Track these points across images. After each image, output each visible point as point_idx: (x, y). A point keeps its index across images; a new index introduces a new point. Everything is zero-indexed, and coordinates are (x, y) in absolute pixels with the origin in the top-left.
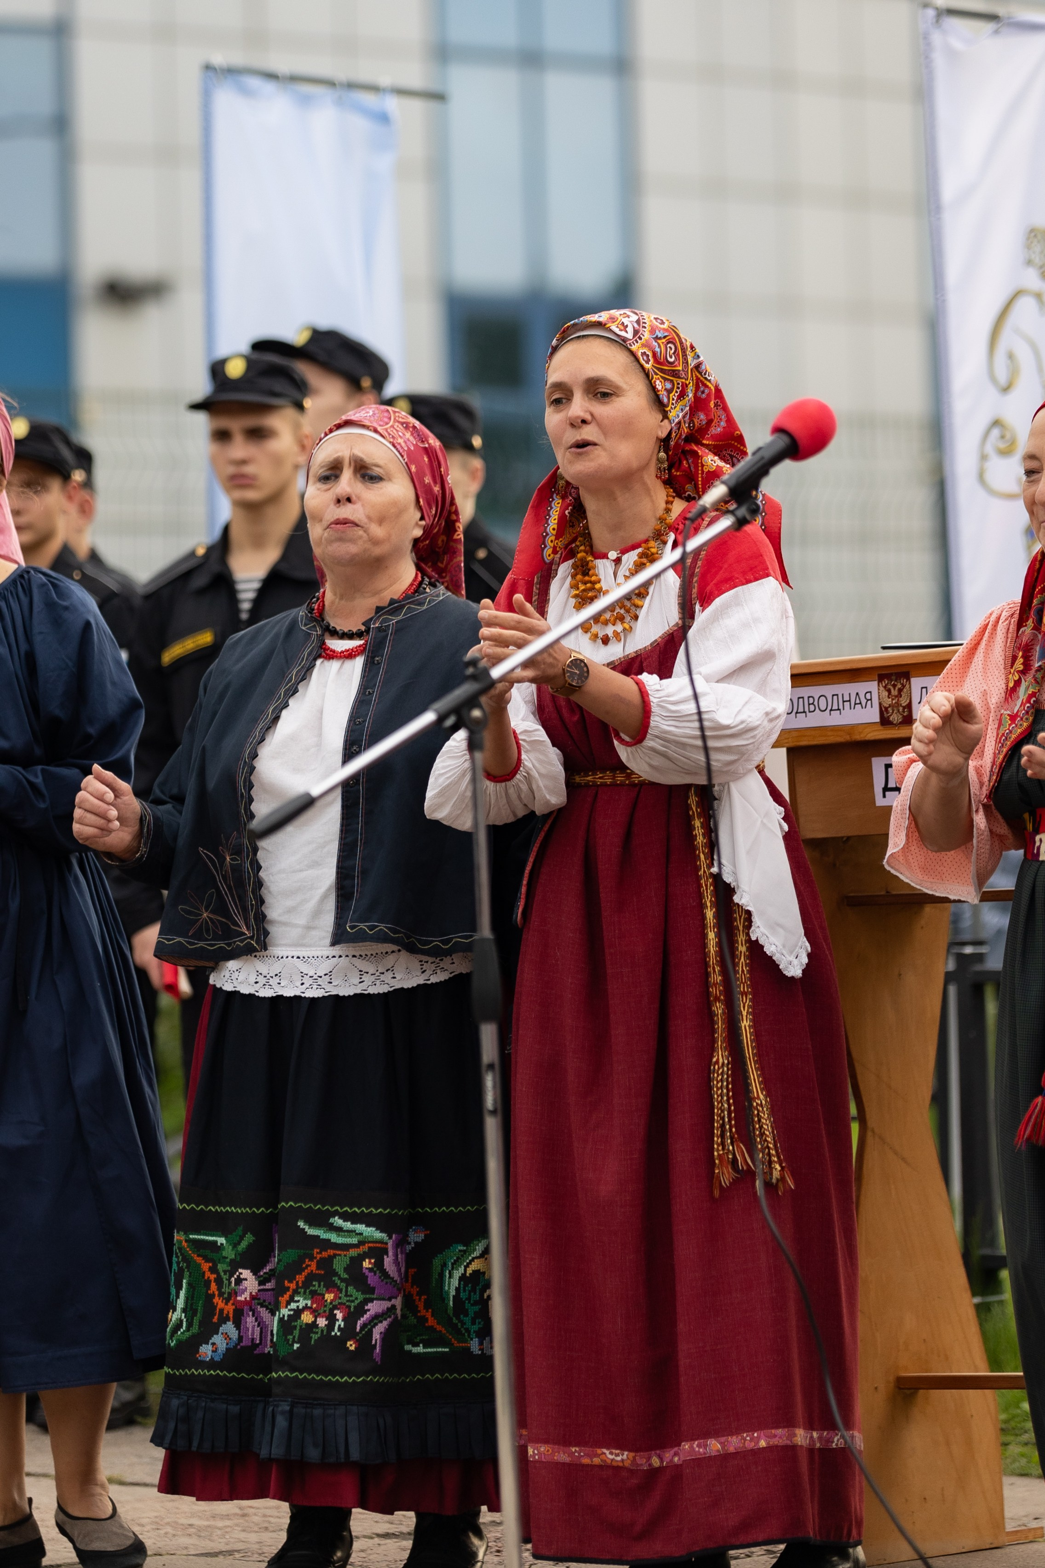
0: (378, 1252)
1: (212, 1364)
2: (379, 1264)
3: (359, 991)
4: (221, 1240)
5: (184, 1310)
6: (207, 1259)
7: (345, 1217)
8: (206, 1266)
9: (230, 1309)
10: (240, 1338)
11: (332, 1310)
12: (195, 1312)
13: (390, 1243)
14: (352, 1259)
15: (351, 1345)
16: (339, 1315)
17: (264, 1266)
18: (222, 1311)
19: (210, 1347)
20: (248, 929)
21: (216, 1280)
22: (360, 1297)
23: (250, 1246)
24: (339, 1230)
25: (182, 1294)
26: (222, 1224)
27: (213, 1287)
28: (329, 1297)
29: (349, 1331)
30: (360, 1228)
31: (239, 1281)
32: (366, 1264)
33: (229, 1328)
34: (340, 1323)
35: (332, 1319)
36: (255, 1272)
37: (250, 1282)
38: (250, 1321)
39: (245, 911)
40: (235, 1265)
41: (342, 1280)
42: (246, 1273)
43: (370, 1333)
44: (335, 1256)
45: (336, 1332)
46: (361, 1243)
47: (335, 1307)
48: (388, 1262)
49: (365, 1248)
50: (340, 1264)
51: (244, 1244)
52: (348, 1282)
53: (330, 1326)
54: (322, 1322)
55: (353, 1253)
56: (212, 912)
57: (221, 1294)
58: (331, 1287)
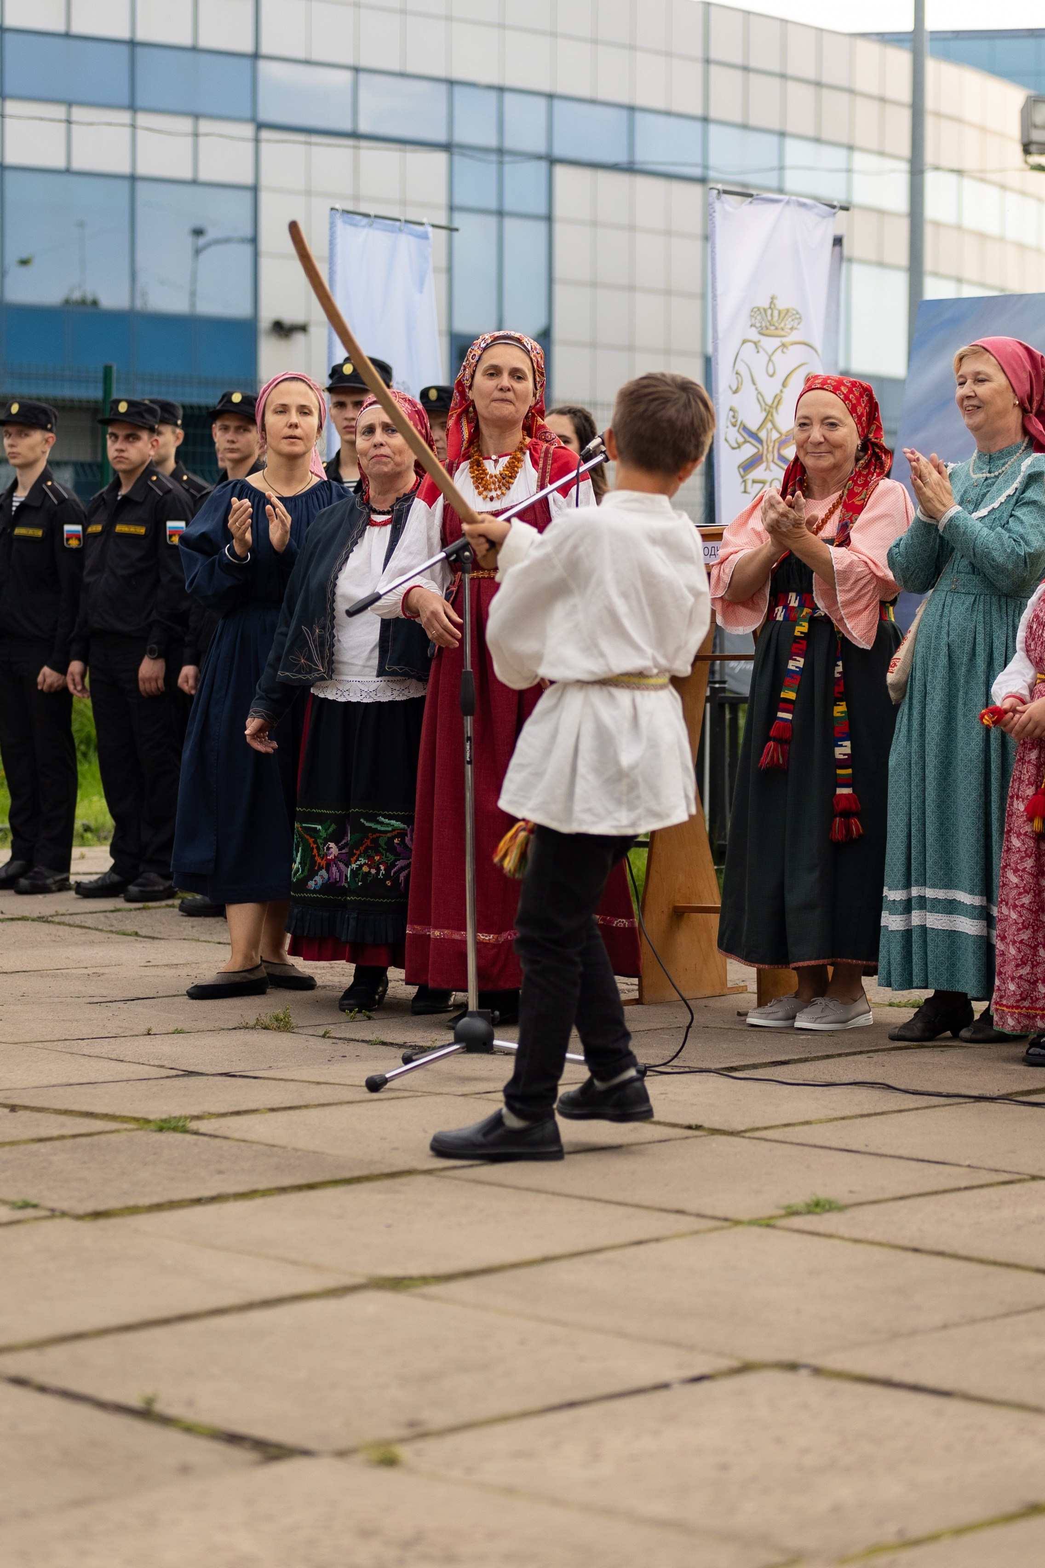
0: (402, 834)
1: (314, 891)
2: (403, 841)
3: (391, 699)
4: (319, 827)
5: (300, 863)
6: (312, 837)
7: (385, 817)
8: (311, 840)
9: (324, 863)
10: (329, 878)
11: (378, 865)
12: (305, 865)
13: (409, 830)
14: (389, 838)
15: (389, 883)
16: (382, 867)
17: (341, 841)
18: (319, 864)
19: (314, 882)
20: (323, 668)
21: (316, 848)
22: (393, 858)
23: (334, 831)
24: (382, 823)
25: (299, 855)
26: (319, 819)
27: (315, 851)
28: (377, 858)
29: (387, 876)
30: (393, 822)
31: (328, 849)
32: (396, 841)
33: (323, 872)
34: (383, 871)
35: (378, 870)
36: (337, 844)
37: (333, 847)
38: (334, 869)
39: (322, 658)
40: (326, 840)
41: (384, 849)
42: (332, 845)
43: (399, 877)
44: (380, 837)
45: (381, 876)
46: (393, 830)
47: (381, 864)
48: (407, 839)
49: (395, 833)
50: (382, 841)
51: (331, 830)
52: (387, 851)
53: (378, 873)
54: (373, 871)
55: (389, 835)
56: (306, 660)
57: (319, 855)
58: (378, 853)
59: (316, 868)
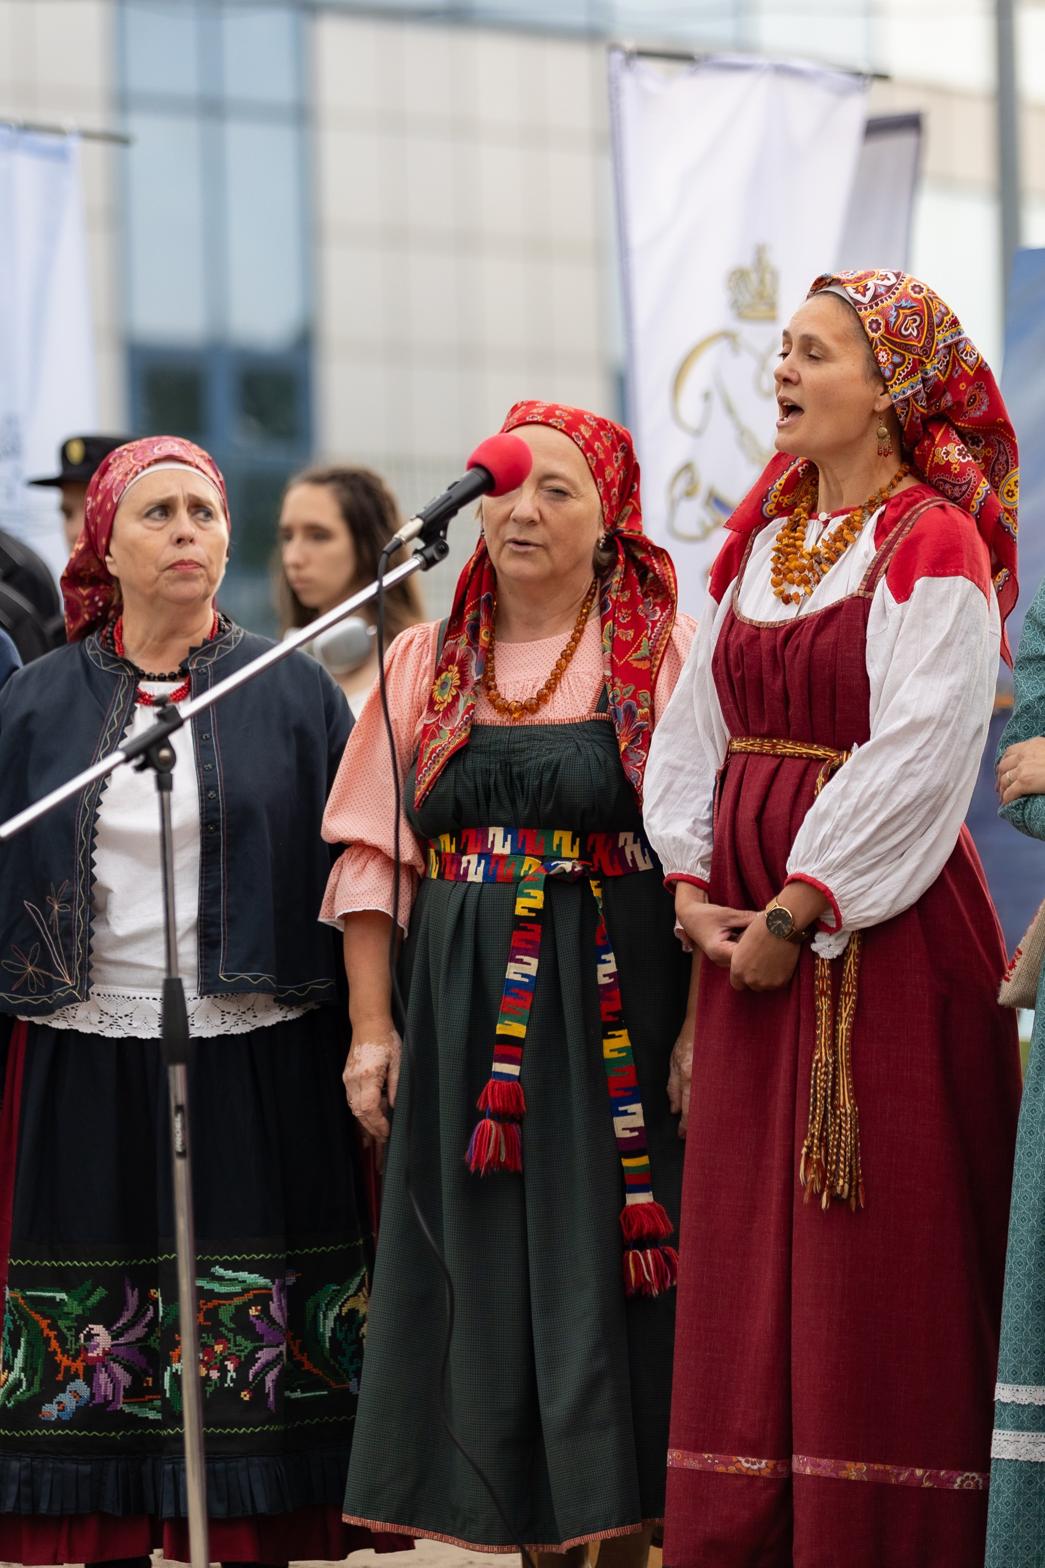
0: (262, 1298)
1: (59, 1424)
2: (266, 1311)
3: (221, 1032)
4: (61, 1296)
5: (23, 1370)
6: (45, 1317)
7: (226, 1265)
8: (44, 1323)
9: (79, 1365)
10: (92, 1396)
11: (222, 1362)
12: (35, 1372)
13: (274, 1288)
14: (237, 1307)
15: (245, 1396)
16: (230, 1366)
17: (117, 1320)
18: (68, 1369)
19: (55, 1406)
20: (71, 978)
21: (56, 1337)
22: (250, 1346)
23: (102, 1301)
24: (221, 1279)
25: (21, 1353)
26: (61, 1280)
27: (54, 1344)
28: (218, 1348)
29: (241, 1382)
30: (243, 1275)
31: (90, 1337)
32: (253, 1312)
33: (80, 1386)
34: (232, 1374)
35: (223, 1371)
36: (108, 1327)
37: (102, 1337)
38: (103, 1377)
39: (69, 959)
40: (82, 1322)
41: (230, 1330)
42: (98, 1329)
43: (263, 1381)
44: (220, 1305)
45: (229, 1383)
46: (245, 1291)
47: (226, 1358)
48: (273, 1307)
49: (250, 1296)
50: (225, 1314)
51: (94, 1300)
52: (235, 1332)
53: (223, 1378)
54: (215, 1375)
55: (238, 1301)
56: (37, 966)
57: (65, 1352)
58: (219, 1338)
59: (60, 1377)
